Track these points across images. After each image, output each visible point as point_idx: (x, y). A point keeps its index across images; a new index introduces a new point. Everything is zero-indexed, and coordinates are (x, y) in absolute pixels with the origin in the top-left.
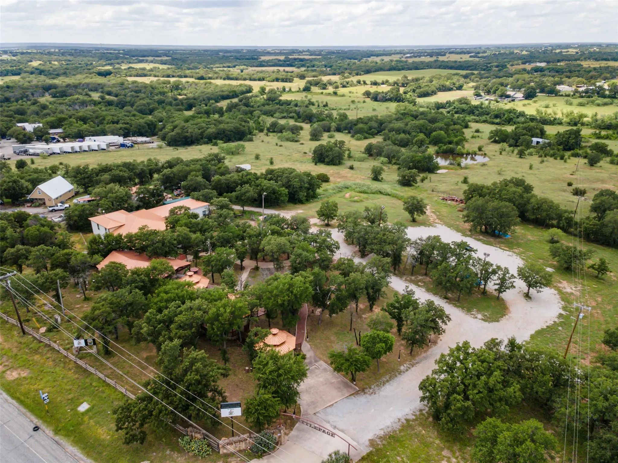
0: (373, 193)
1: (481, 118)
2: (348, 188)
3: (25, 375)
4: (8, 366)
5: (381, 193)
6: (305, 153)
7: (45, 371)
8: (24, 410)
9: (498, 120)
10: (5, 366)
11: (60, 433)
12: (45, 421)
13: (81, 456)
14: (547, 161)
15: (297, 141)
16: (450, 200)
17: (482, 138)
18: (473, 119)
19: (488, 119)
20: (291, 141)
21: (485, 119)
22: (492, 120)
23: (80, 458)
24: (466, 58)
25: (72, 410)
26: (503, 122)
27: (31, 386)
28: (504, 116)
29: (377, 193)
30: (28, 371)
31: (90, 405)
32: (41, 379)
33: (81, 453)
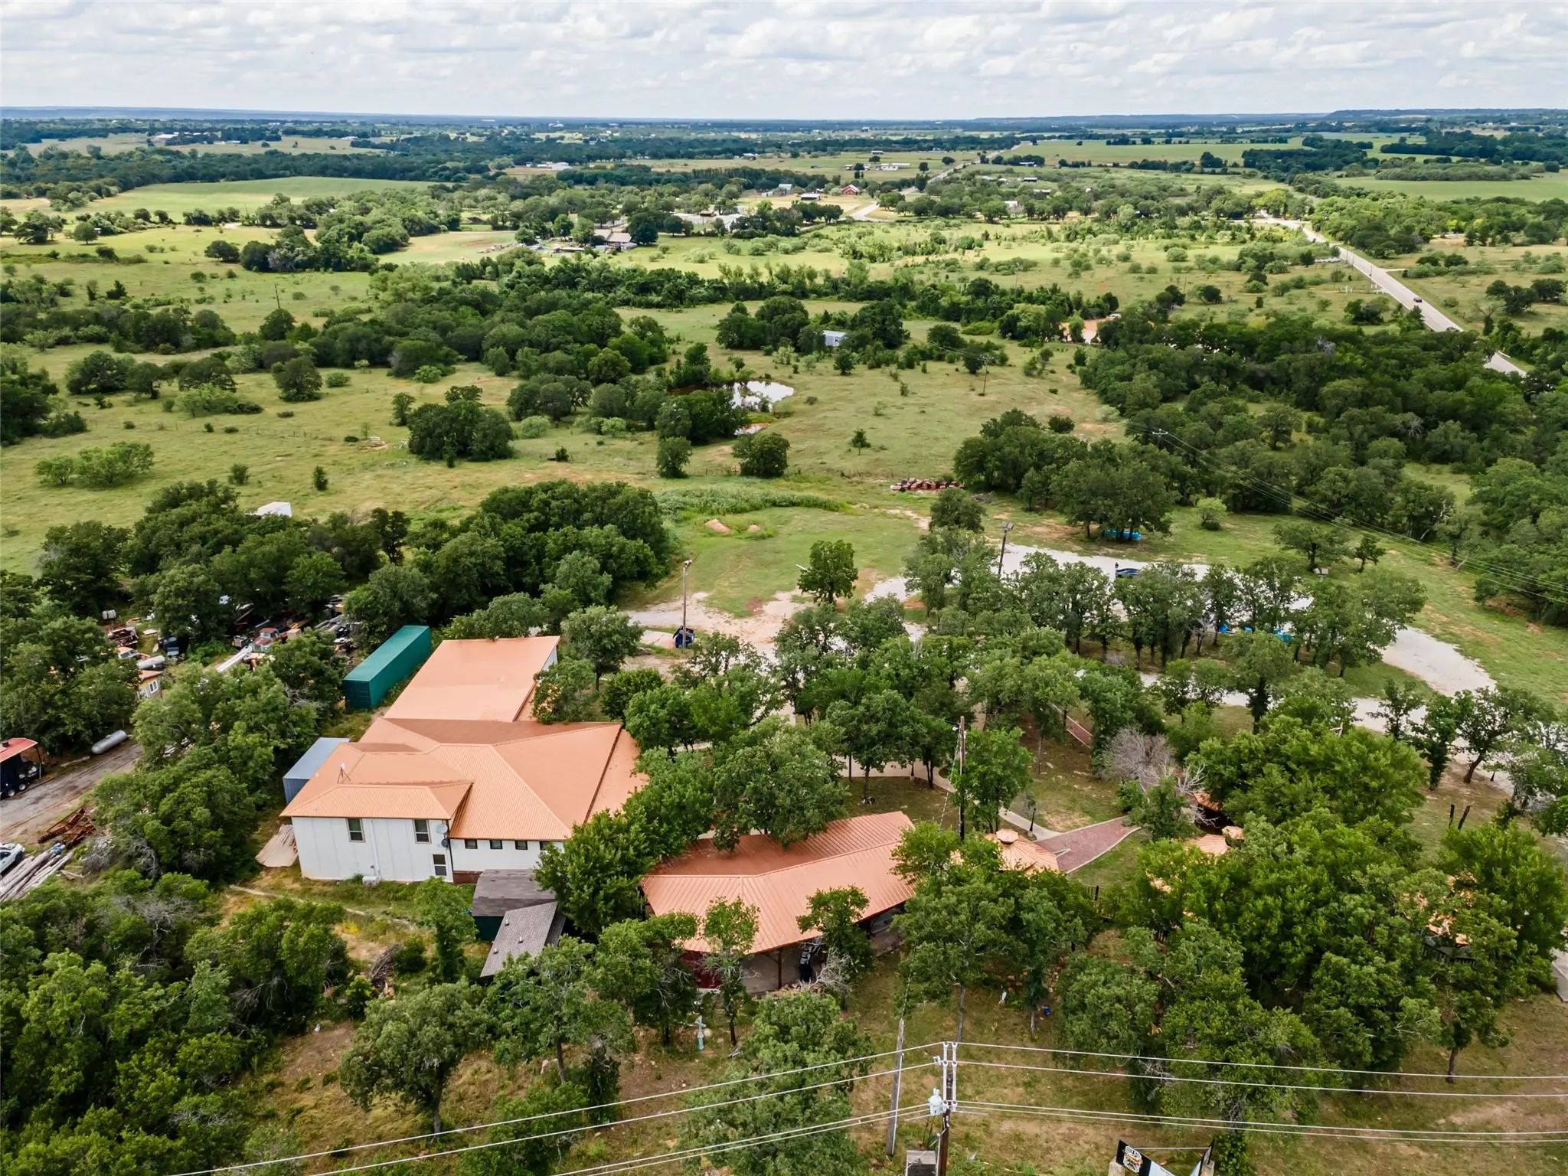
6: (353, 439)
16: (917, 488)
20: (234, 412)
24: (343, 146)
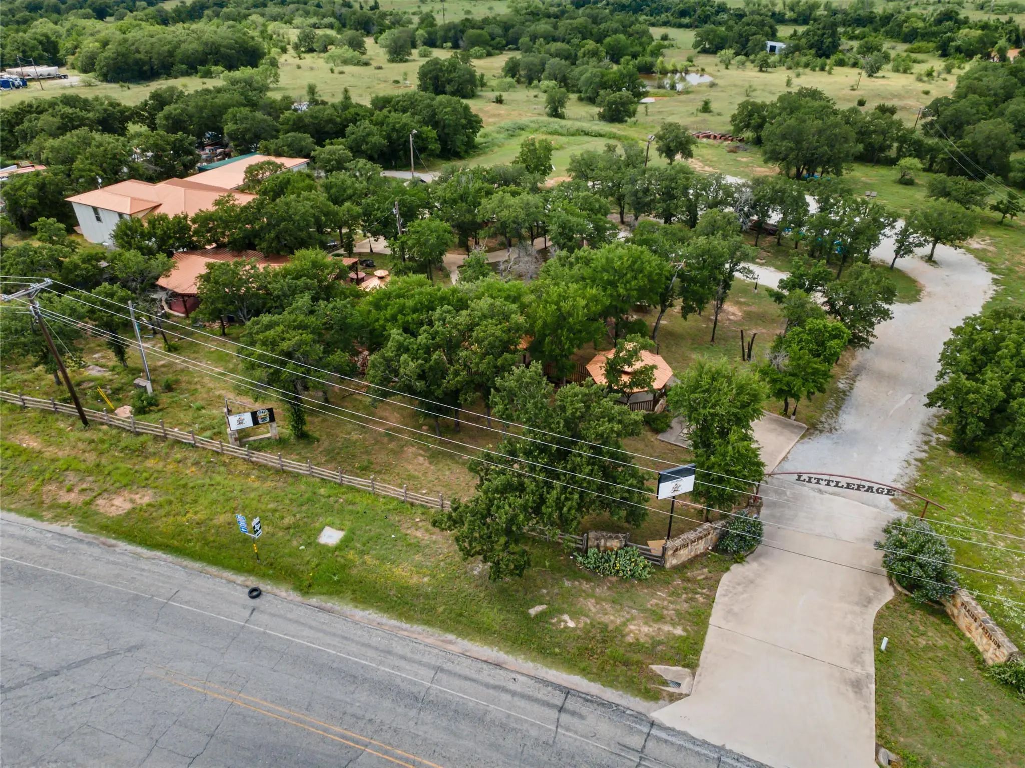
0: (573, 135)
1: (658, 18)
2: (523, 130)
3: (146, 500)
4: (91, 490)
5: (586, 134)
6: (397, 82)
7: (191, 485)
8: (197, 565)
9: (686, 21)
10: (83, 490)
11: (312, 591)
12: (264, 576)
13: (394, 622)
14: (805, 74)
15: (367, 64)
16: (704, 137)
17: (679, 48)
18: (646, 21)
19: (671, 18)
20: (355, 65)
21: (665, 20)
22: (678, 20)
23: (396, 627)
25: (308, 545)
26: (696, 23)
27: (179, 518)
28: (695, 12)
29: (579, 135)
30: (150, 492)
31: (343, 530)
32: (195, 502)
33: (391, 618)
